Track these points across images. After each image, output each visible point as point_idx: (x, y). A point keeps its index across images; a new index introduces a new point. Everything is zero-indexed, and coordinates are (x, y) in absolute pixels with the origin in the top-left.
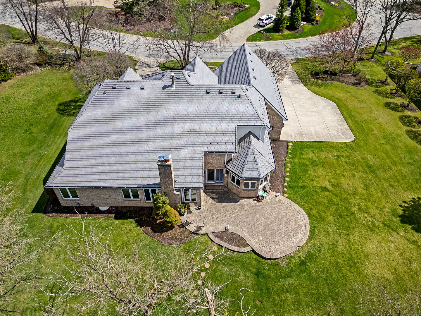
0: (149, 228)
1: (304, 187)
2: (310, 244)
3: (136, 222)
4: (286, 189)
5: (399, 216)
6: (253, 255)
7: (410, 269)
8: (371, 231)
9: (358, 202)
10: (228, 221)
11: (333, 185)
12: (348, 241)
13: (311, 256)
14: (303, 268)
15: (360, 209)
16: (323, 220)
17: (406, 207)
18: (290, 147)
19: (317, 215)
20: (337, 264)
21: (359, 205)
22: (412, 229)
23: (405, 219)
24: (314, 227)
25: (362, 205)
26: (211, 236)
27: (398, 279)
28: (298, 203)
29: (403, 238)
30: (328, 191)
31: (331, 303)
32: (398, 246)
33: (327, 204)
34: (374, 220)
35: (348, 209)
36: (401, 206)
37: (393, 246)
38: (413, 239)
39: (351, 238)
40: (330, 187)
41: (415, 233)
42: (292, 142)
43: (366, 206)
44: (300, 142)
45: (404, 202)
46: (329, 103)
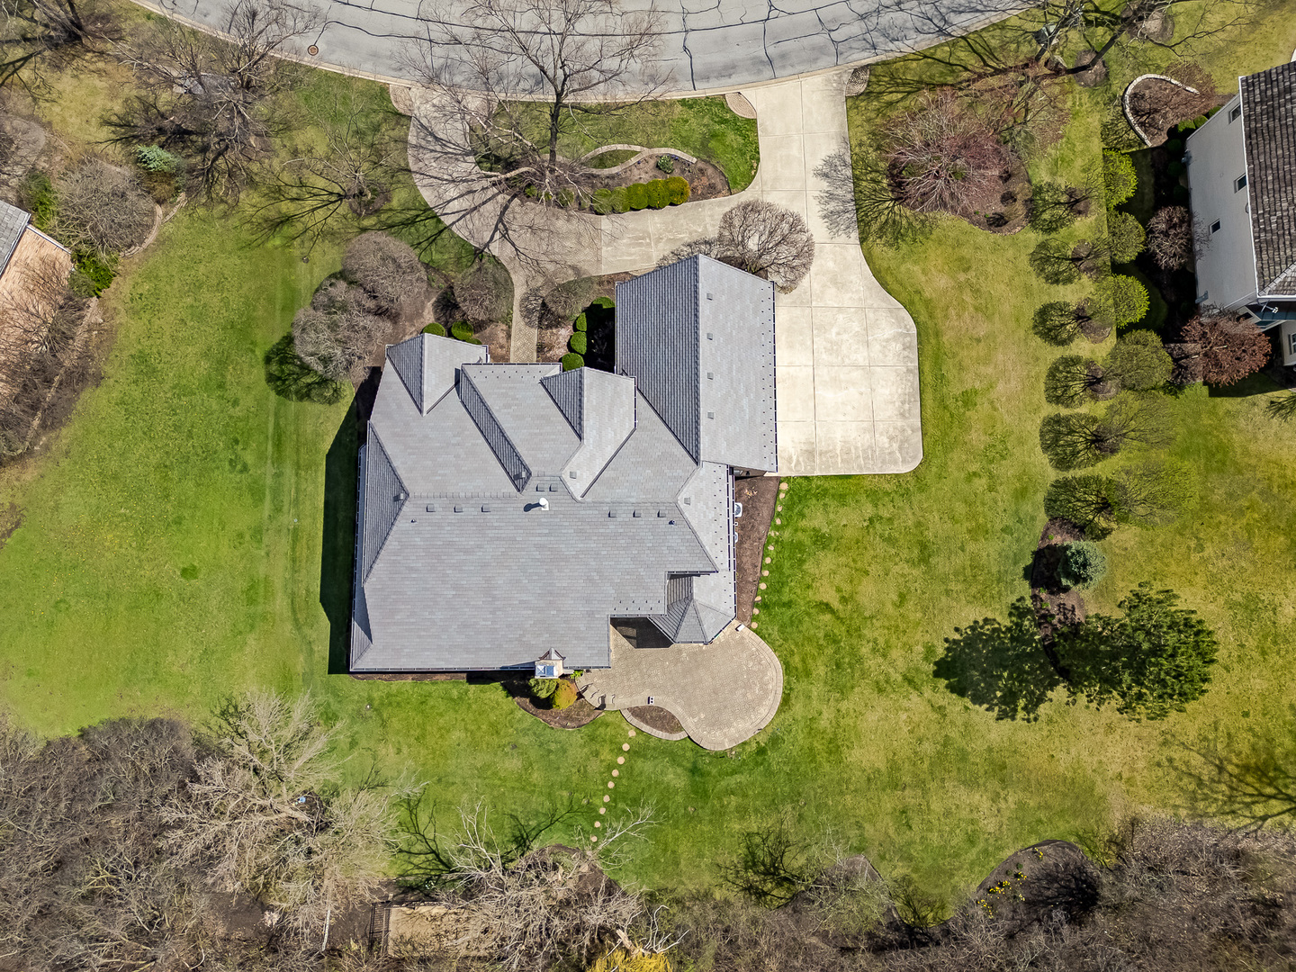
0: (528, 700)
1: (789, 604)
2: (778, 721)
3: (505, 687)
4: (756, 611)
5: (936, 663)
6: (690, 744)
7: (916, 753)
8: (881, 691)
9: (876, 634)
10: (653, 686)
11: (843, 597)
12: (838, 711)
13: (775, 741)
14: (760, 759)
15: (874, 650)
16: (808, 674)
17: (955, 642)
18: (782, 496)
19: (800, 666)
20: (811, 749)
21: (875, 641)
22: (947, 687)
23: (943, 669)
24: (791, 689)
25: (881, 641)
26: (626, 714)
27: (894, 767)
28: (771, 643)
29: (926, 703)
30: (832, 611)
31: (789, 807)
32: (912, 716)
33: (821, 642)
34: (891, 670)
35: (853, 652)
36: (946, 640)
37: (904, 716)
38: (941, 703)
39: (844, 706)
40: (836, 604)
41: (948, 693)
42: (788, 479)
43: (887, 642)
44: (806, 478)
45: (957, 630)
46: (902, 325)
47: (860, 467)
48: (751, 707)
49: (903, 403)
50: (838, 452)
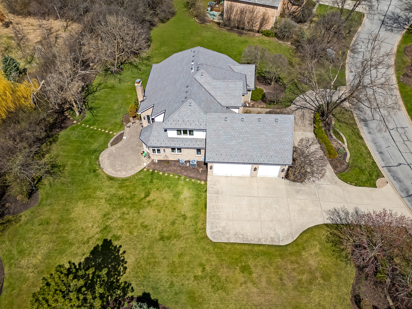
1: (151, 182)
2: (105, 176)
4: (151, 170)
5: (111, 240)
6: (105, 148)
7: (72, 230)
8: (105, 216)
9: (131, 214)
11: (150, 202)
12: (101, 198)
13: (97, 175)
14: (92, 171)
15: (123, 213)
16: (120, 187)
17: (119, 250)
18: (199, 182)
19: (125, 184)
20: (89, 189)
21: (128, 214)
22: (98, 245)
23: (107, 243)
24: (116, 181)
25: (127, 216)
26: (122, 132)
27: (69, 220)
28: (137, 174)
29: (93, 235)
30: (145, 197)
31: (69, 180)
32: (89, 228)
33: (133, 193)
34: (113, 220)
35: (125, 205)
36: (120, 246)
37: (90, 225)
38: (91, 242)
39: (103, 201)
40: (148, 199)
41: (94, 246)
42: (206, 184)
43: (126, 219)
44: (206, 191)
45: (124, 252)
46: (284, 238)
47: (210, 212)
48: (113, 166)
49: (242, 235)
50: (218, 204)
